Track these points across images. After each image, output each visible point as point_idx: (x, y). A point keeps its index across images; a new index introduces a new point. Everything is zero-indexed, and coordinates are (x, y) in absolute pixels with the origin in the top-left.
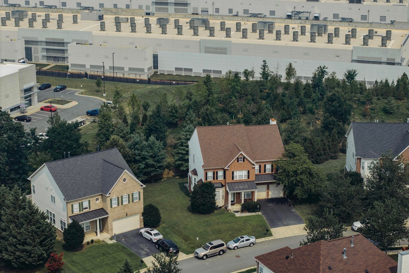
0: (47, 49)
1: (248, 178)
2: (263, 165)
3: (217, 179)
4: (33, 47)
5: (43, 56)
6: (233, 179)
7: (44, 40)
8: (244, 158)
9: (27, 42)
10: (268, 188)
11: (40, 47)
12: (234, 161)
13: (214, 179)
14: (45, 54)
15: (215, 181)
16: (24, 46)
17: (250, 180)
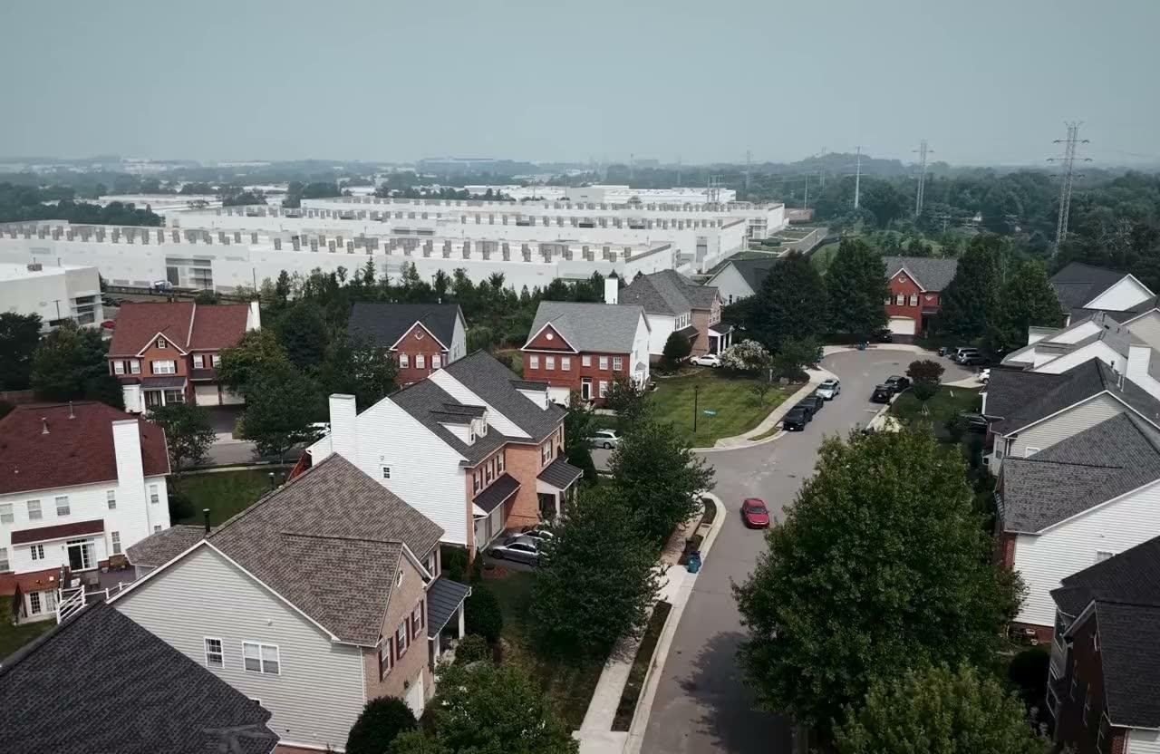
0: (196, 270)
1: (176, 371)
2: (207, 356)
3: (130, 372)
4: (179, 267)
5: (192, 279)
6: (152, 372)
7: (191, 257)
8: (166, 342)
9: (169, 260)
10: (220, 390)
11: (187, 268)
12: (149, 348)
13: (125, 372)
14: (193, 275)
15: (128, 375)
16: (165, 265)
17: (179, 374)
